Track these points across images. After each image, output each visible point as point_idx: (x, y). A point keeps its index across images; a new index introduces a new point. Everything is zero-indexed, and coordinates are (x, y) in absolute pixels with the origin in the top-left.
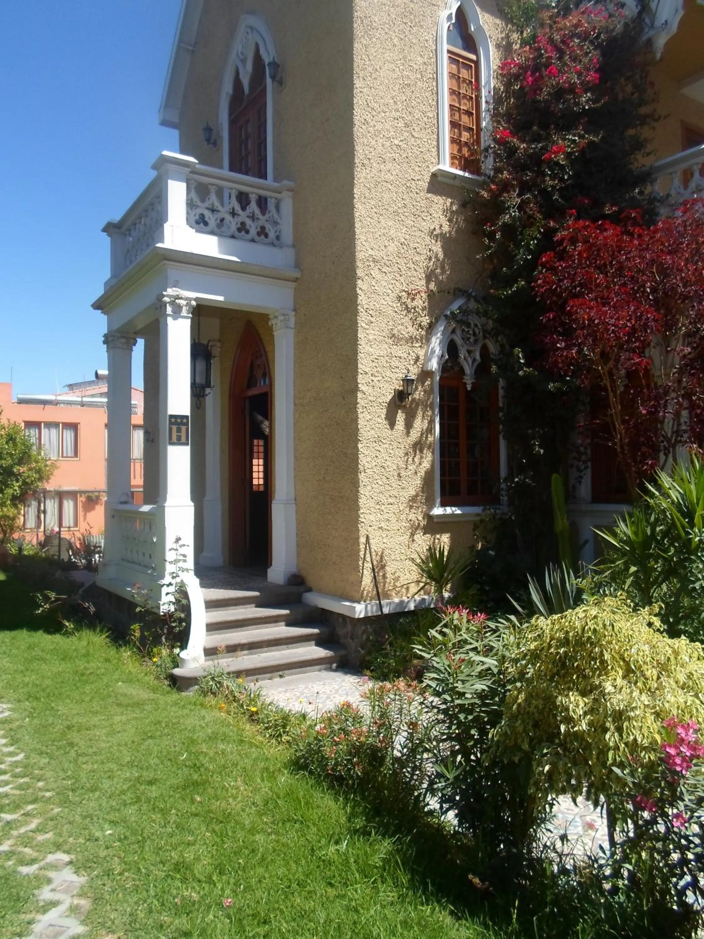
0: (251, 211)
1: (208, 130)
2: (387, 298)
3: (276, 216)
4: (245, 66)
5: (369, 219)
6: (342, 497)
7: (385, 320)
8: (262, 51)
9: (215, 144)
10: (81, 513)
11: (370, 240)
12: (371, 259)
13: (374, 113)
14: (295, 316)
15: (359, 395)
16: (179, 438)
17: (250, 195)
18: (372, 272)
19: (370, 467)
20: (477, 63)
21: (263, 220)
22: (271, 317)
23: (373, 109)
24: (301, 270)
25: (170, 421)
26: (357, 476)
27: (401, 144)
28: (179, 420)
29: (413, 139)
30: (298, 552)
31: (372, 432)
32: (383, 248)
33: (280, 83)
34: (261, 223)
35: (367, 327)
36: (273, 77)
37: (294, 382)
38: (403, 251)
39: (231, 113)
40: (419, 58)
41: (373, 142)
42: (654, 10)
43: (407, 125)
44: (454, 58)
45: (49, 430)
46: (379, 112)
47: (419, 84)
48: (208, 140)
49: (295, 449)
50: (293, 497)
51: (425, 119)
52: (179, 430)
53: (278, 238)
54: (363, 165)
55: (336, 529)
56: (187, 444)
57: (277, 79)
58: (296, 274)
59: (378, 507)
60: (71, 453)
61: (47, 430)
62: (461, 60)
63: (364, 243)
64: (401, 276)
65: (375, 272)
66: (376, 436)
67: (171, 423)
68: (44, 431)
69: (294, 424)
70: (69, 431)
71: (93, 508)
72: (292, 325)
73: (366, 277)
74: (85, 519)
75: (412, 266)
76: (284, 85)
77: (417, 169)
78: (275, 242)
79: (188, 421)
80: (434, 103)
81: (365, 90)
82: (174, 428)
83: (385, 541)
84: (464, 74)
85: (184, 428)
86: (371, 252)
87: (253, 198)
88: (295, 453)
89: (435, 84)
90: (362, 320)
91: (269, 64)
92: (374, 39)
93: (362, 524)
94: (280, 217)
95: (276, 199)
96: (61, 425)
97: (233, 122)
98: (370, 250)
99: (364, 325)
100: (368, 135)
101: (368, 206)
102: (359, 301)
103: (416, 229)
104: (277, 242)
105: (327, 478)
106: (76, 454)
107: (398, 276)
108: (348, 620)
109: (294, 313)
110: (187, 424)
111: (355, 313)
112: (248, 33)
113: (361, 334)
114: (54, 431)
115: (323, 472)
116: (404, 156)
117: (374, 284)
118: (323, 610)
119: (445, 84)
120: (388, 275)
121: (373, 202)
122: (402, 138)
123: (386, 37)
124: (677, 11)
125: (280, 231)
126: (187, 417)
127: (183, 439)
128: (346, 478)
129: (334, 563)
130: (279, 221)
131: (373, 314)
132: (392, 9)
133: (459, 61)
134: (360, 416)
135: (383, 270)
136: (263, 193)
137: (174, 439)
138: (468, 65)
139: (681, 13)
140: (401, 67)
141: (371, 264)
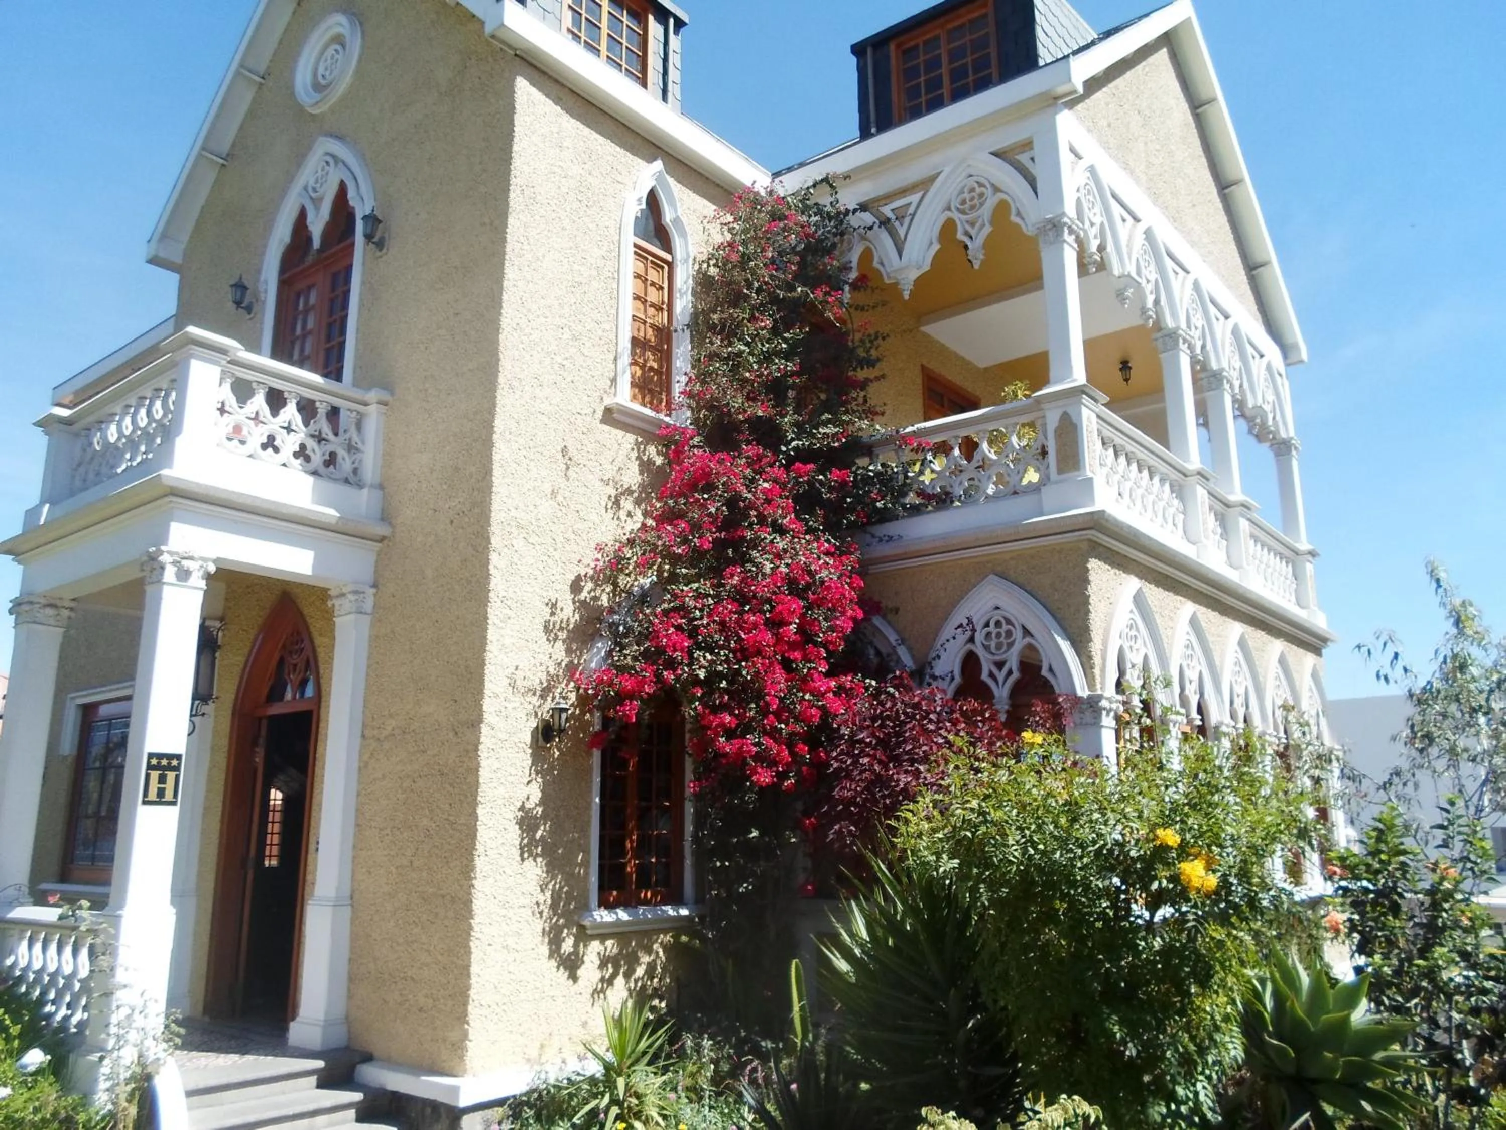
0: (317, 427)
1: (240, 287)
2: (533, 582)
3: (355, 438)
4: (317, 209)
5: (515, 465)
6: (443, 897)
7: (530, 616)
8: (351, 194)
9: (249, 309)
11: (514, 496)
12: (514, 524)
13: (531, 317)
14: (375, 595)
15: (484, 729)
16: (161, 793)
17: (318, 404)
18: (514, 542)
19: (494, 846)
20: (670, 265)
21: (336, 444)
22: (332, 593)
23: (529, 311)
24: (390, 524)
25: (149, 763)
26: (473, 860)
27: (565, 362)
28: (164, 762)
29: (582, 358)
30: (349, 990)
31: (501, 790)
32: (532, 508)
33: (380, 245)
34: (330, 448)
35: (502, 625)
36: (369, 237)
37: (365, 701)
38: (559, 514)
39: (283, 269)
40: (596, 250)
41: (528, 357)
42: (902, 237)
43: (575, 338)
44: (641, 253)
46: (538, 317)
47: (595, 284)
48: (238, 303)
49: (357, 810)
50: (348, 894)
51: (600, 333)
52: (162, 780)
53: (355, 471)
54: (511, 387)
55: (428, 951)
56: (173, 803)
57: (375, 240)
58: (381, 530)
59: (503, 912)
62: (650, 258)
63: (505, 499)
64: (555, 550)
65: (519, 544)
66: (506, 795)
67: (150, 767)
69: (360, 769)
72: (369, 610)
73: (506, 550)
75: (572, 537)
76: (384, 250)
77: (585, 398)
78: (352, 479)
79: (179, 764)
80: (614, 312)
81: (519, 284)
82: (155, 775)
83: (511, 969)
84: (653, 275)
85: (171, 776)
86: (513, 513)
87: (322, 409)
88: (357, 817)
89: (615, 286)
90: (495, 612)
91: (365, 218)
92: (537, 217)
93: (477, 942)
94: (363, 443)
95: (358, 413)
97: (284, 283)
98: (513, 510)
99: (497, 622)
100: (521, 346)
101: (515, 446)
102: (492, 586)
103: (580, 484)
104: (353, 480)
105: (416, 864)
107: (551, 550)
108: (442, 1110)
109: (373, 590)
110: (177, 769)
111: (483, 601)
112: (327, 163)
113: (492, 634)
115: (409, 853)
116: (569, 379)
117: (515, 560)
118: (394, 1093)
119: (629, 286)
120: (538, 548)
121: (521, 441)
122: (567, 355)
123: (554, 215)
124: (931, 243)
125: (361, 461)
126: (178, 757)
127: (169, 796)
128: (452, 865)
129: (421, 1010)
130: (360, 446)
131: (513, 606)
132: (563, 180)
133: (647, 259)
134: (483, 763)
135: (531, 541)
136: (337, 402)
137: (152, 795)
138: (659, 264)
139: (936, 247)
140: (571, 259)
141: (514, 530)
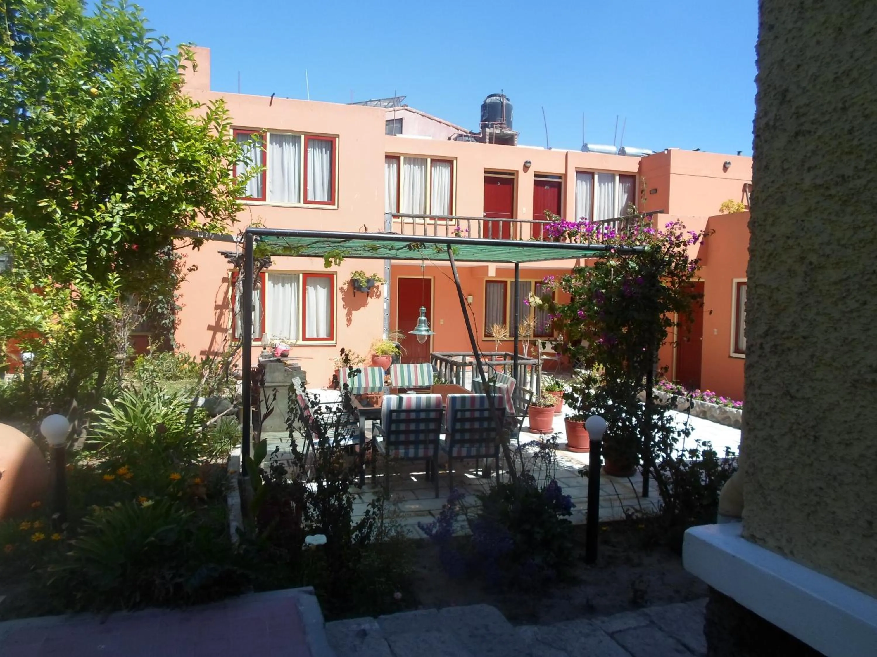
10: (341, 311)
45: (281, 146)
60: (322, 195)
61: (276, 147)
68: (272, 149)
70: (317, 151)
71: (364, 304)
74: (349, 321)
96: (303, 137)
106: (332, 199)
114: (289, 150)
